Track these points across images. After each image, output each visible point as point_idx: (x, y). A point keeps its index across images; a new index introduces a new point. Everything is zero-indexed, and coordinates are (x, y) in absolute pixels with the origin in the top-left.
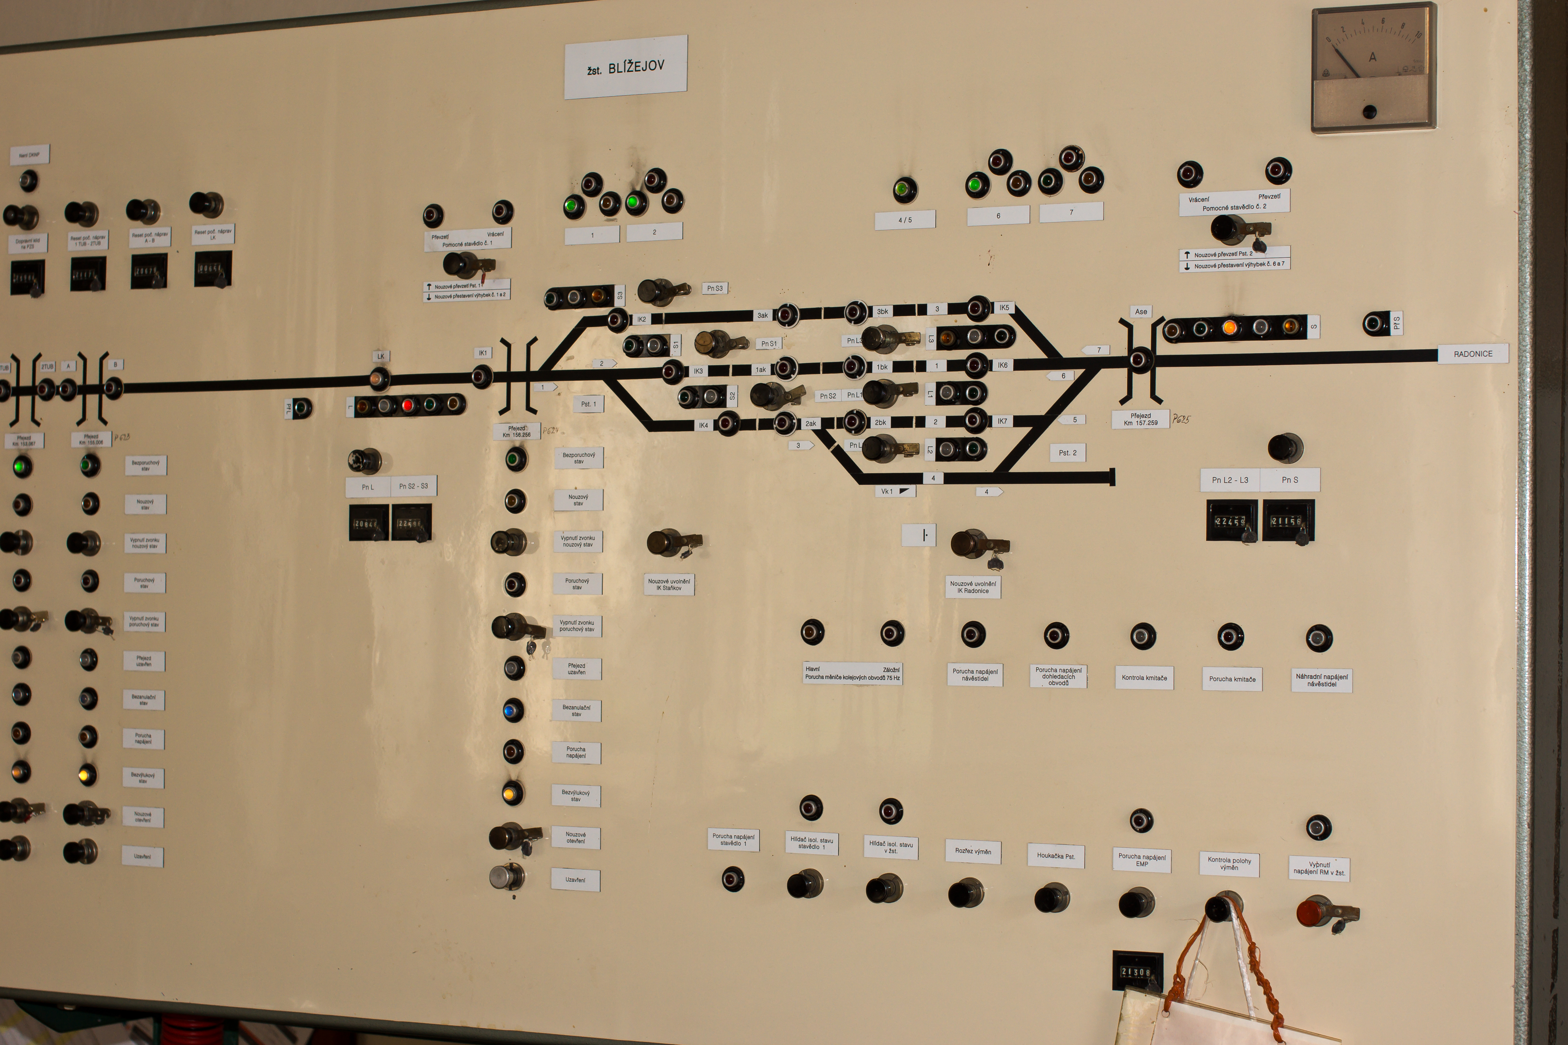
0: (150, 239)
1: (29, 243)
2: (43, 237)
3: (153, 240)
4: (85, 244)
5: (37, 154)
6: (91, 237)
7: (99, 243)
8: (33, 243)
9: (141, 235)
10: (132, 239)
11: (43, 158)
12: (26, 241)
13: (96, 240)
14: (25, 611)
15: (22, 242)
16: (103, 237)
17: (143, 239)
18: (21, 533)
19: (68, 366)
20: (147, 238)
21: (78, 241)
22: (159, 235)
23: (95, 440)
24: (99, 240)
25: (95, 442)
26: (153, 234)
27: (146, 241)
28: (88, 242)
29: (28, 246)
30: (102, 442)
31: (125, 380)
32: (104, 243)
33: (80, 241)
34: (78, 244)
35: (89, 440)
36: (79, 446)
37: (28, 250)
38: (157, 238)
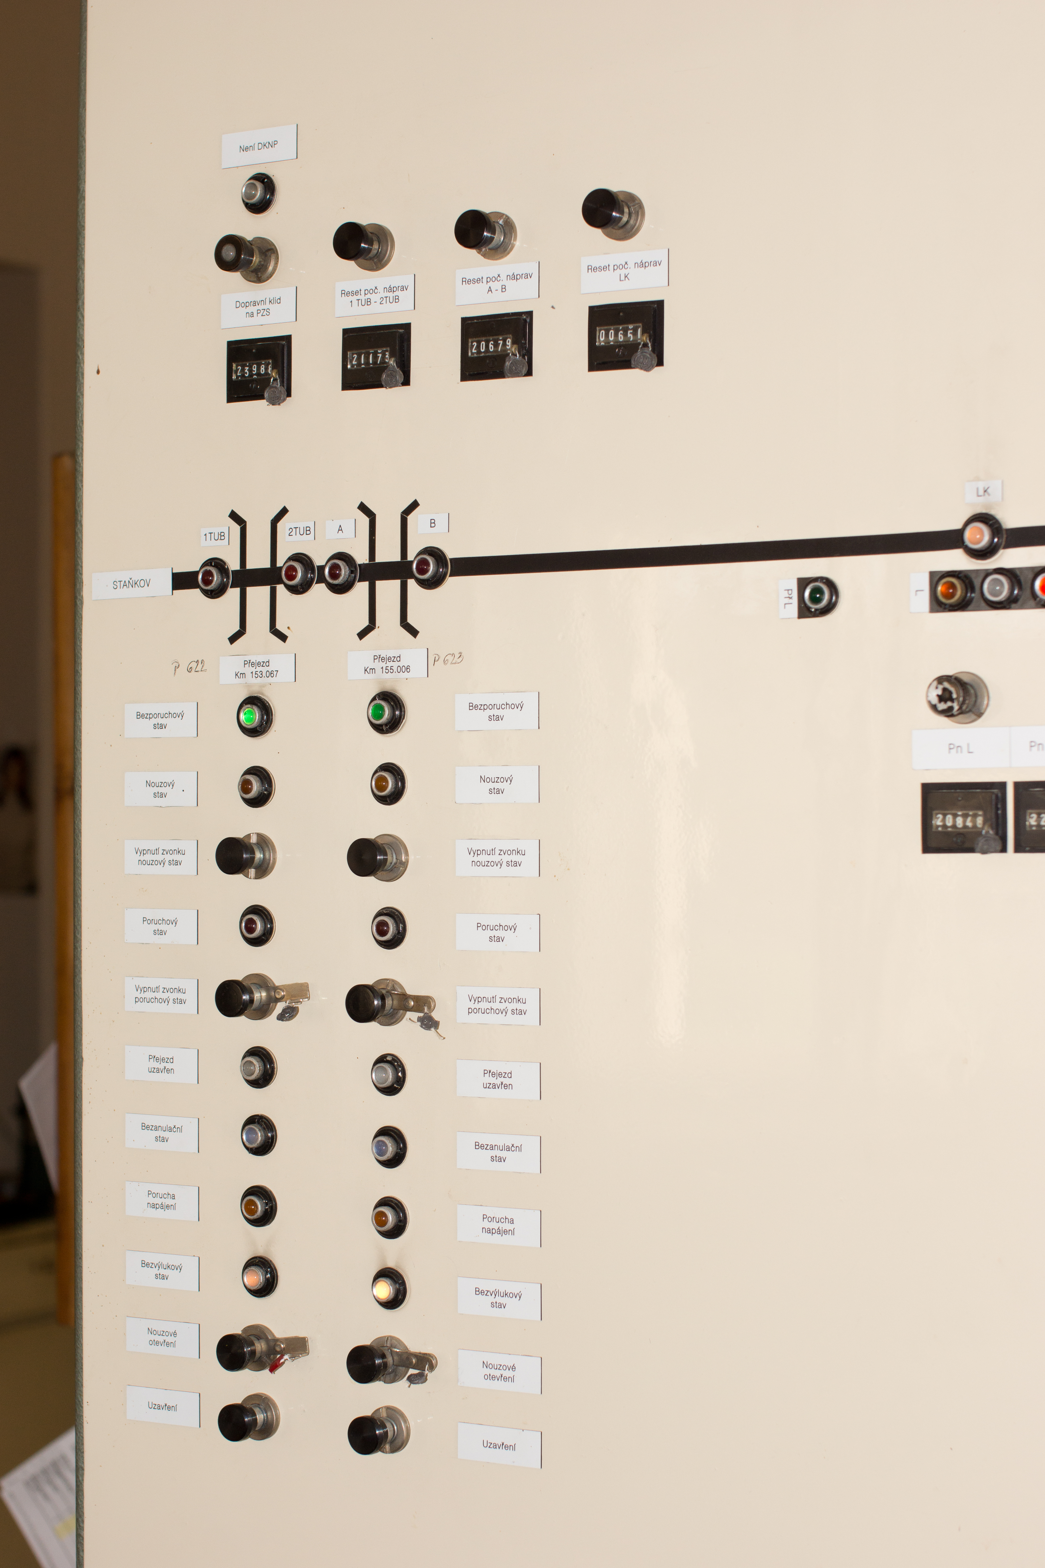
0: (496, 286)
1: (261, 307)
2: (287, 295)
3: (504, 288)
4: (368, 302)
5: (273, 144)
6: (380, 289)
7: (397, 299)
8: (268, 306)
9: (479, 281)
10: (461, 288)
11: (286, 149)
12: (255, 303)
13: (391, 295)
14: (262, 981)
15: (246, 305)
16: (403, 288)
17: (484, 287)
18: (254, 840)
19: (340, 529)
20: (491, 284)
21: (354, 298)
22: (514, 277)
23: (395, 665)
24: (395, 294)
25: (395, 669)
26: (503, 277)
27: (490, 290)
28: (374, 297)
29: (258, 312)
30: (408, 669)
31: (451, 553)
32: (406, 297)
33: (359, 297)
34: (355, 303)
35: (384, 665)
36: (363, 676)
37: (258, 320)
38: (510, 284)
